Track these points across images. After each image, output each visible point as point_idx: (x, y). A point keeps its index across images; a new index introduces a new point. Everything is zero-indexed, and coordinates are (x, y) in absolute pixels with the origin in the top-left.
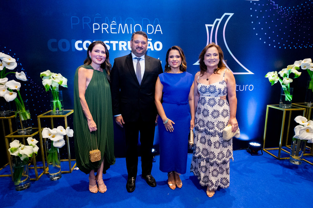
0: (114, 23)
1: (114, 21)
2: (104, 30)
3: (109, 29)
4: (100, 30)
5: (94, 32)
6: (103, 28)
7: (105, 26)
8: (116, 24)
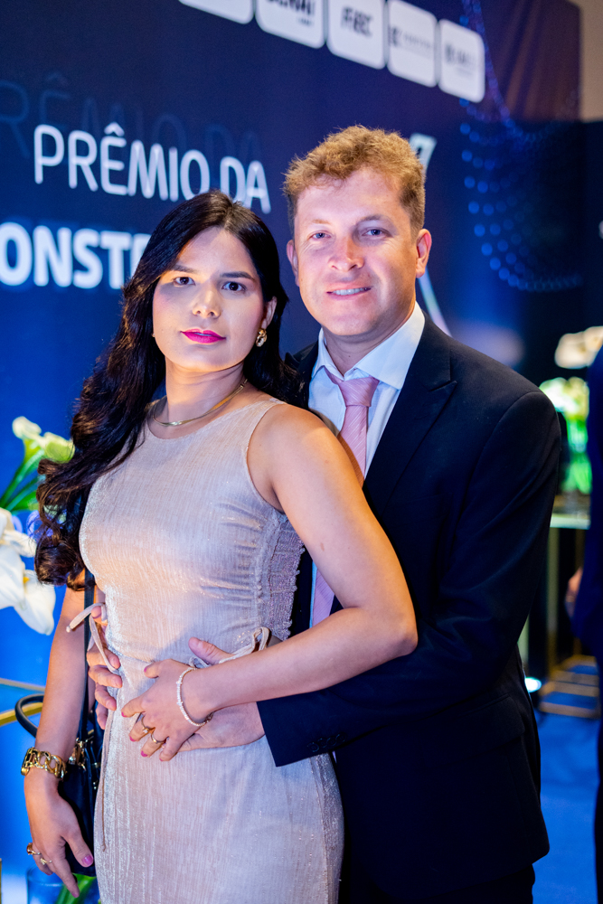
0: (114, 135)
1: (113, 128)
2: (79, 169)
3: (96, 168)
4: (64, 165)
5: (39, 177)
6: (74, 160)
7: (82, 149)
8: (120, 143)
